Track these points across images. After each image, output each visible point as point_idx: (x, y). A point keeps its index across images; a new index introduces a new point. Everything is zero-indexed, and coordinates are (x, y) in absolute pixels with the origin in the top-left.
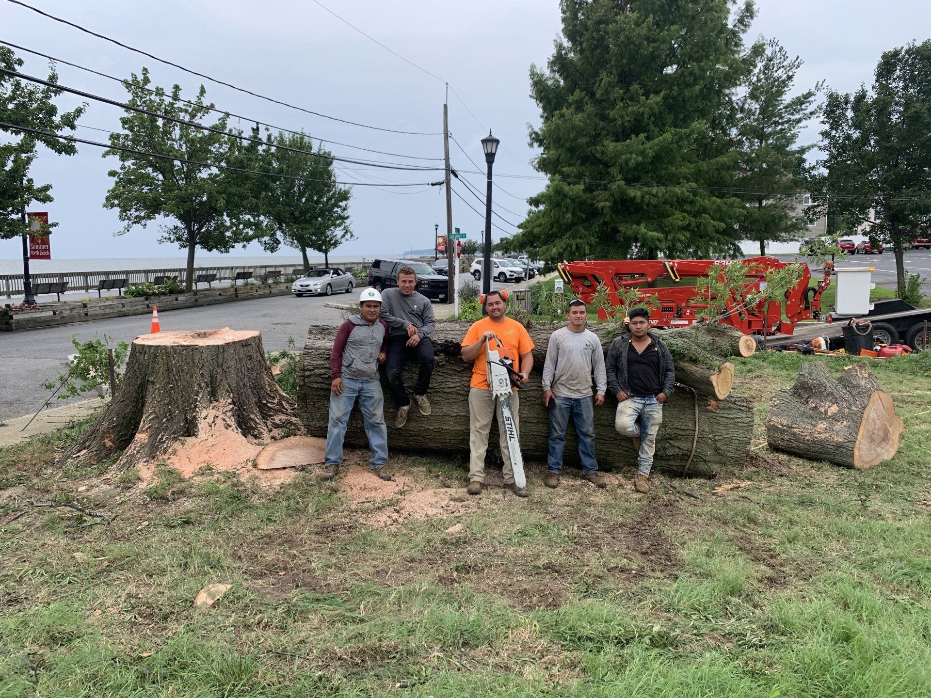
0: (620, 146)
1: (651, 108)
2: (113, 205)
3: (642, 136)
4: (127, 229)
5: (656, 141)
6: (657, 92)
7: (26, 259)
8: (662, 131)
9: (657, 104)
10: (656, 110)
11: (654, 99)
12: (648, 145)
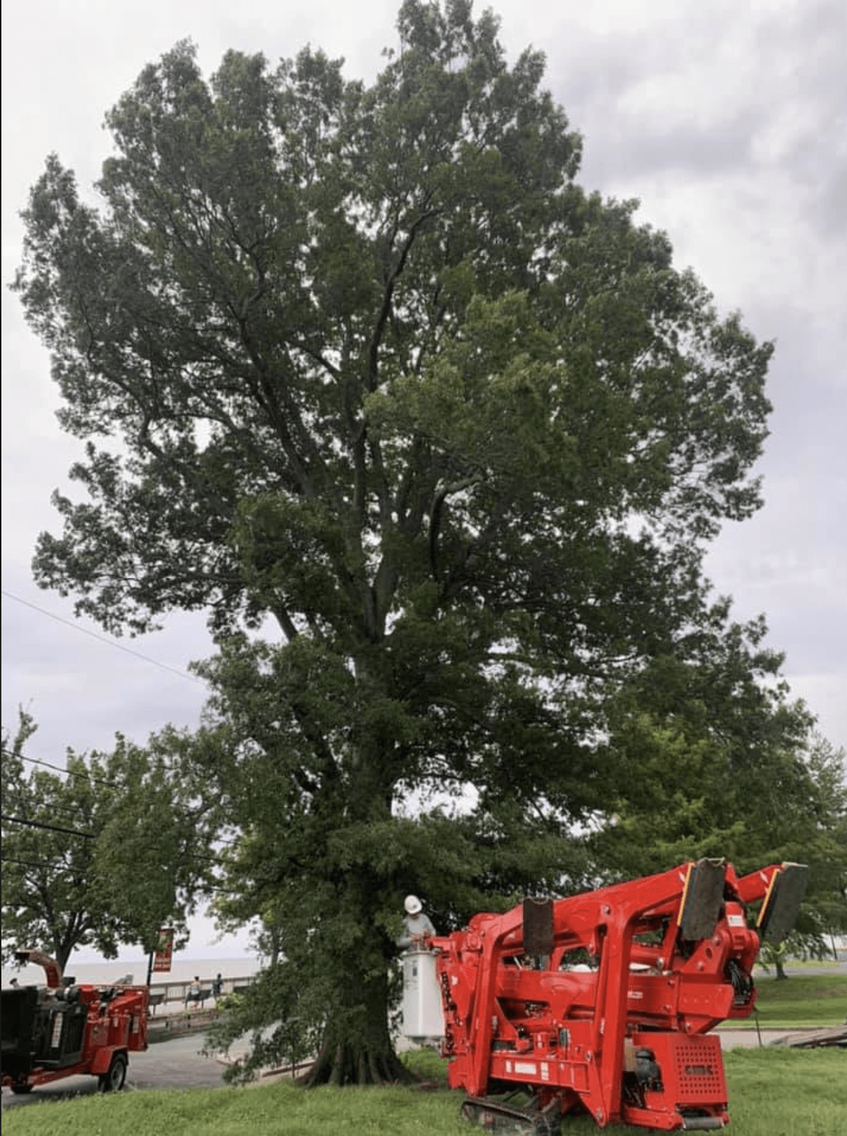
0: (671, 847)
1: (694, 813)
2: (211, 914)
3: (691, 837)
4: (220, 937)
5: (704, 842)
6: (698, 797)
7: (150, 971)
8: (708, 833)
9: (699, 809)
10: (699, 813)
11: (697, 805)
12: (697, 846)
